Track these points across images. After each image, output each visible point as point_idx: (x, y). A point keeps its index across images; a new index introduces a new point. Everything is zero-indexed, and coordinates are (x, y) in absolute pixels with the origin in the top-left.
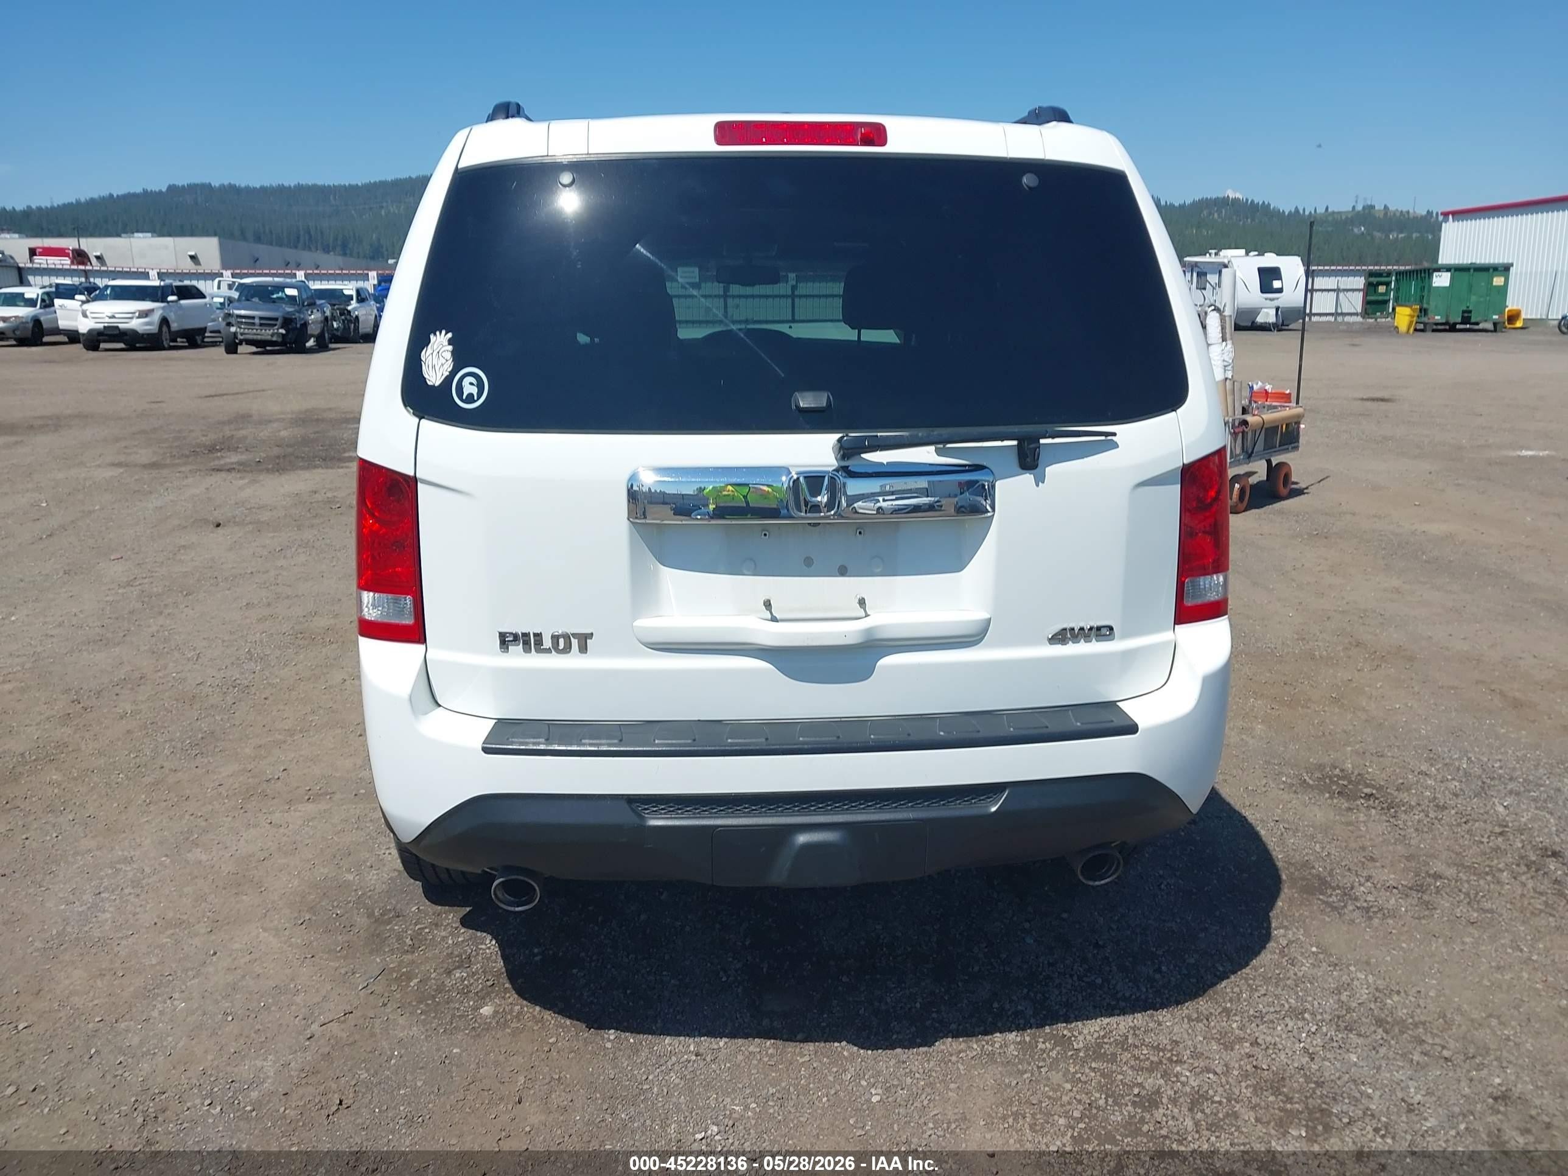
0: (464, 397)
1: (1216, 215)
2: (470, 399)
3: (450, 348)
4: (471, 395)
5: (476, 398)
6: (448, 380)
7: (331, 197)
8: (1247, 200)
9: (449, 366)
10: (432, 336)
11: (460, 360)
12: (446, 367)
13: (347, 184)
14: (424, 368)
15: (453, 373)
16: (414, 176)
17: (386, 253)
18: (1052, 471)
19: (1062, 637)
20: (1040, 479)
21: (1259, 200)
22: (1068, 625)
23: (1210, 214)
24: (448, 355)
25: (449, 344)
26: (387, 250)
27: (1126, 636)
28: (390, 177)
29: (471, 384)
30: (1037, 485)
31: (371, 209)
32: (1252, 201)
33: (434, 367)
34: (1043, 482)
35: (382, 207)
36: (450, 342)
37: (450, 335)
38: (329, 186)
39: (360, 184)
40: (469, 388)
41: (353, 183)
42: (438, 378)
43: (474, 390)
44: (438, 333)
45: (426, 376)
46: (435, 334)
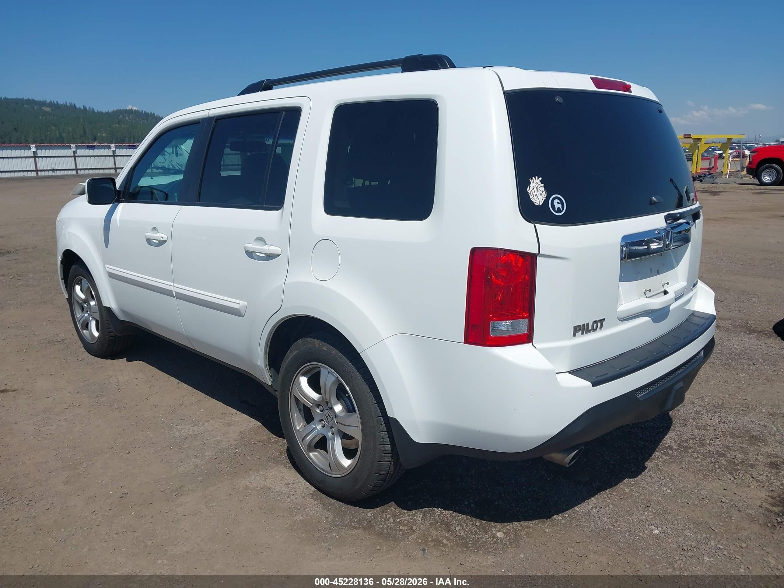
0: (556, 210)
1: (127, 118)
2: (559, 211)
3: (543, 185)
4: (559, 208)
5: (561, 210)
6: (546, 201)
8: (142, 111)
9: (544, 195)
10: (530, 180)
11: (549, 191)
12: (543, 195)
14: (531, 197)
15: (548, 198)
19: (693, 287)
21: (149, 111)
23: (124, 117)
24: (543, 189)
25: (542, 184)
29: (558, 203)
32: (145, 112)
33: (536, 195)
36: (542, 182)
37: (540, 179)
40: (557, 206)
42: (540, 202)
43: (560, 206)
44: (534, 178)
45: (533, 201)
46: (532, 179)
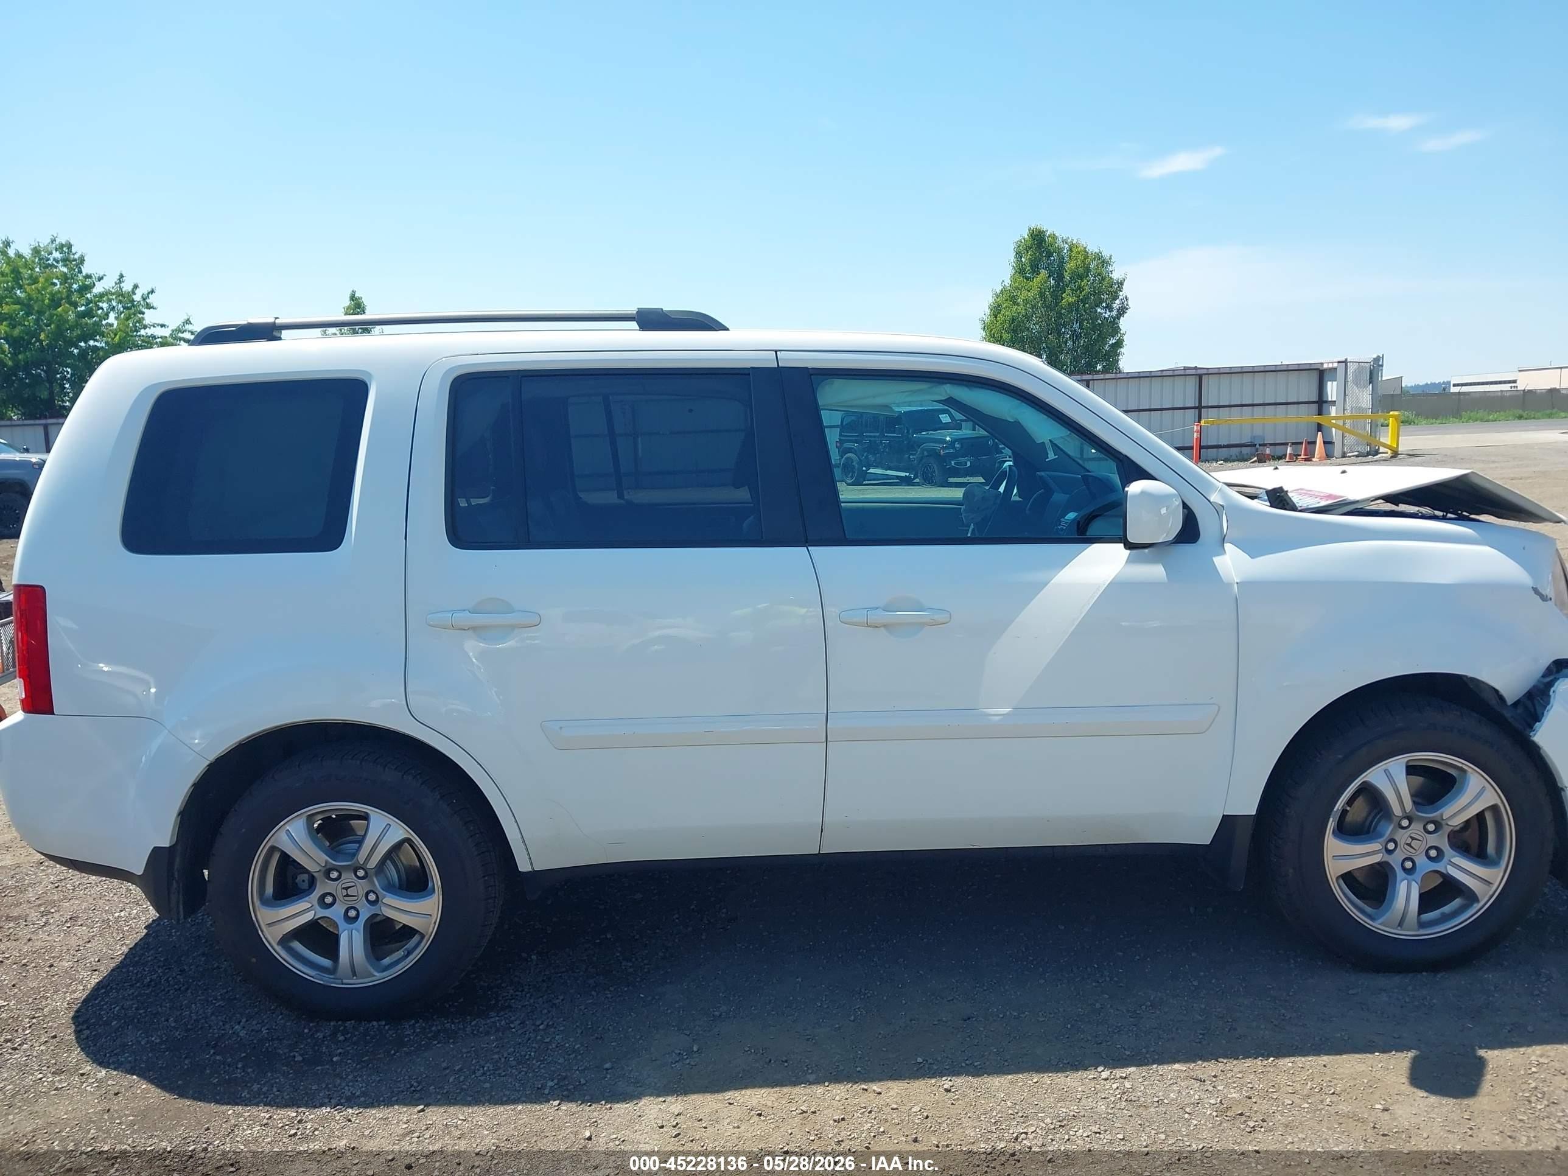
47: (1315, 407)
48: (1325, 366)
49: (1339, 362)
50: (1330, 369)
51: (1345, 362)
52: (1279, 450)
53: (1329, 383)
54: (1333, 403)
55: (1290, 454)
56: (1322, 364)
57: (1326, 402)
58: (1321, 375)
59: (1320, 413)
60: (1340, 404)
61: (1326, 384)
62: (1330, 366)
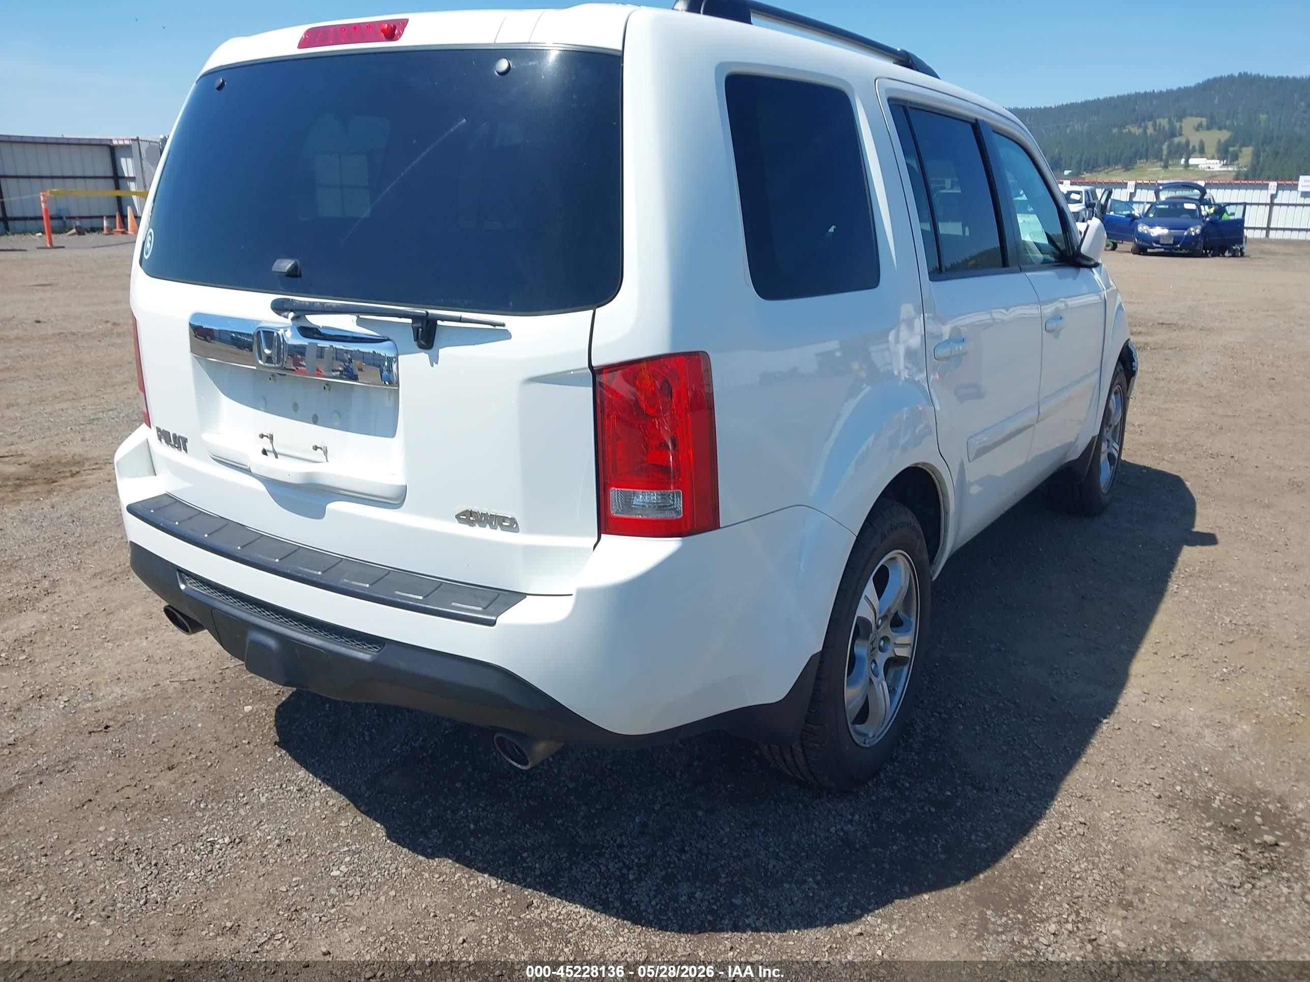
7: (1027, 119)
13: (1042, 107)
16: (1101, 98)
17: (1063, 165)
18: (445, 353)
19: (469, 517)
20: (434, 360)
22: (475, 508)
26: (1065, 162)
27: (530, 531)
28: (1080, 99)
30: (432, 366)
31: (1058, 127)
34: (437, 363)
35: (1067, 126)
38: (1028, 109)
39: (1053, 107)
41: (1048, 105)
47: (111, 182)
48: (115, 142)
49: (132, 140)
50: (122, 146)
51: (138, 140)
52: (95, 223)
53: (123, 160)
54: (133, 179)
55: (107, 227)
56: (111, 140)
57: (124, 177)
58: (113, 151)
59: (117, 187)
60: (139, 178)
61: (120, 160)
62: (121, 143)
